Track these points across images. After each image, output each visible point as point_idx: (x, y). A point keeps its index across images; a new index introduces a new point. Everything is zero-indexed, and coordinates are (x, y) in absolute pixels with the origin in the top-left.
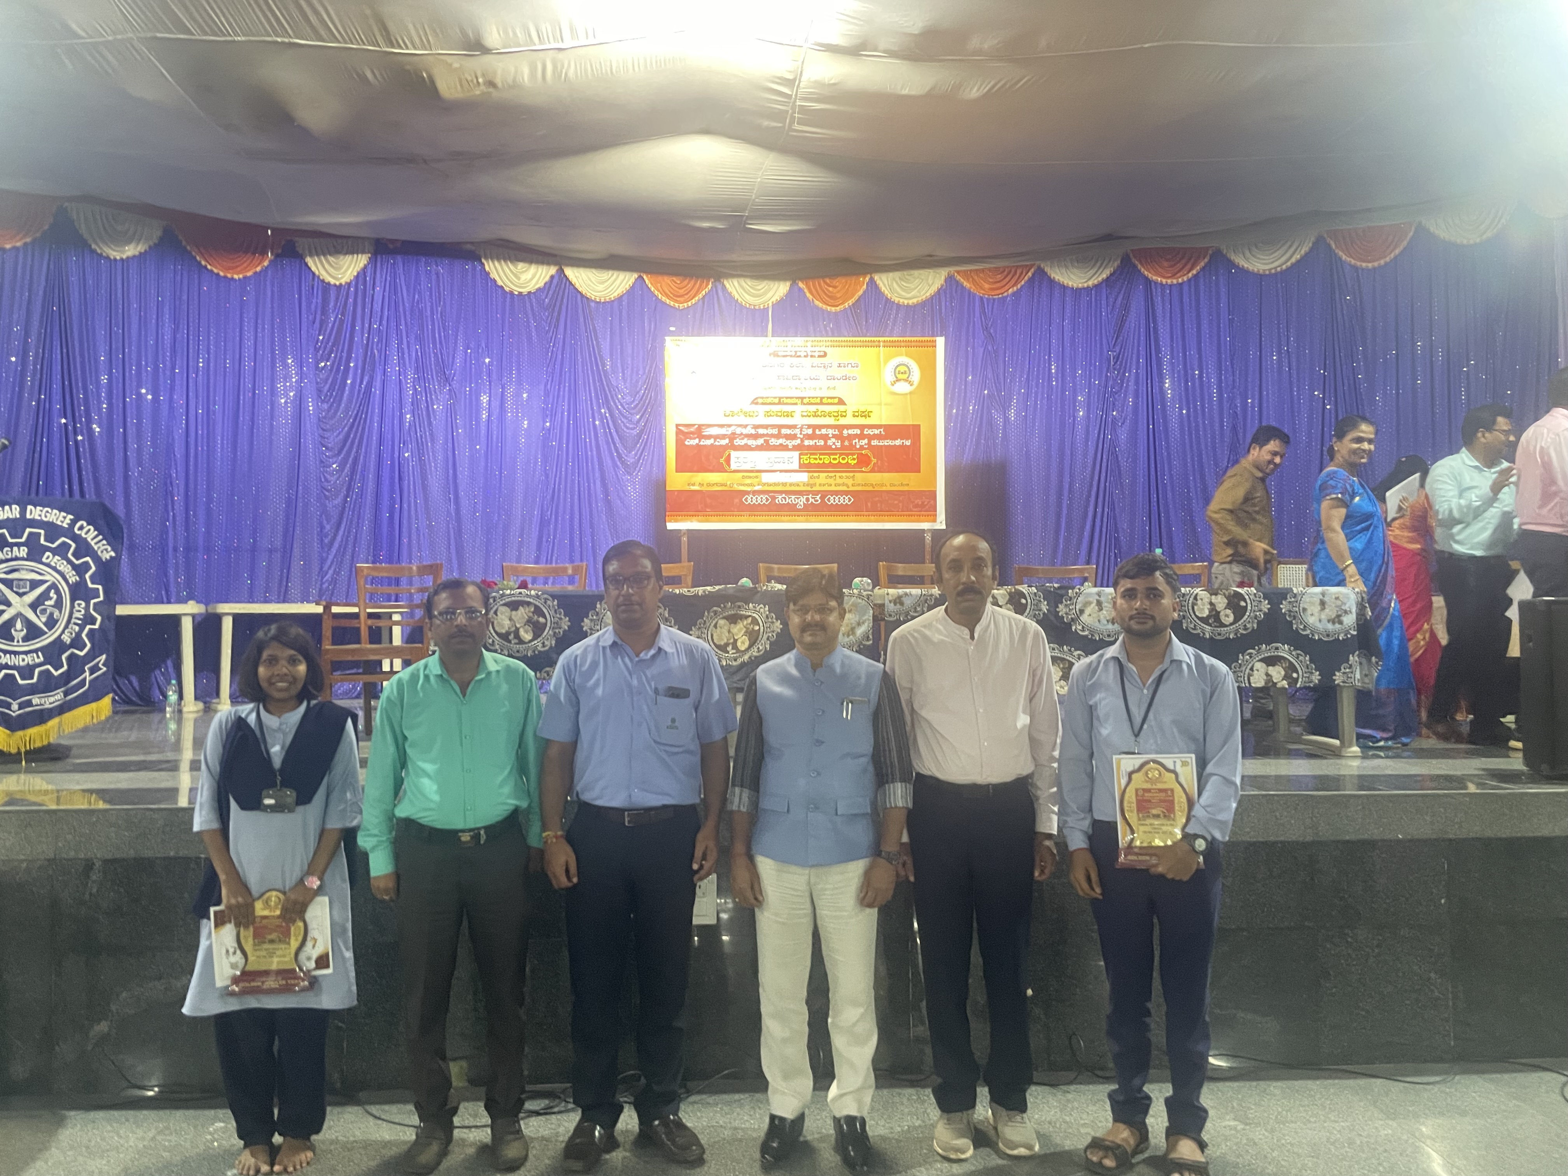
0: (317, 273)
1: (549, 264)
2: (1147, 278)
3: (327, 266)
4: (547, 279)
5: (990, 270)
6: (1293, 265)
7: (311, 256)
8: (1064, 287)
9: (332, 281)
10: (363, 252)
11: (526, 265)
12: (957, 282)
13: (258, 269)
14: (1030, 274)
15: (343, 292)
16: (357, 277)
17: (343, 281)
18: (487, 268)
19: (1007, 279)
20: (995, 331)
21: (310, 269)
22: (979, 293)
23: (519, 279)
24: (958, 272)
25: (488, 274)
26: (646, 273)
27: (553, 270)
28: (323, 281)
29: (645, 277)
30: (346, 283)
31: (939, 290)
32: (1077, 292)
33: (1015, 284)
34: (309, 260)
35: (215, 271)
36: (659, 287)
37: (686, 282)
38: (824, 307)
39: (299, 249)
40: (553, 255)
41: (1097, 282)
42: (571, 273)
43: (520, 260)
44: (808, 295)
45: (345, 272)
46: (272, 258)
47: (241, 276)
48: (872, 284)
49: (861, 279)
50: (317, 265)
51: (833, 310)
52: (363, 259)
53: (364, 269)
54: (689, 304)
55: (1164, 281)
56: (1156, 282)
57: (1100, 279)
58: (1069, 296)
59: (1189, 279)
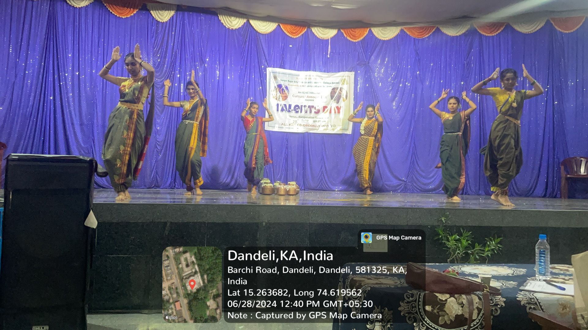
0: (155, 17)
1: (244, 18)
2: (480, 34)
3: (158, 14)
4: (243, 24)
5: (418, 27)
6: (537, 31)
7: (152, 10)
8: (447, 36)
9: (161, 21)
10: (173, 10)
11: (235, 18)
12: (405, 32)
13: (132, 14)
14: (434, 30)
15: (164, 25)
16: (170, 20)
17: (164, 21)
18: (220, 18)
19: (424, 32)
20: (419, 52)
21: (152, 15)
22: (413, 36)
23: (232, 23)
24: (405, 28)
25: (220, 21)
26: (281, 23)
27: (245, 21)
28: (157, 20)
29: (281, 25)
30: (166, 22)
31: (397, 35)
32: (452, 38)
33: (428, 34)
34: (151, 12)
35: (116, 14)
36: (286, 29)
37: (296, 28)
38: (351, 40)
39: (148, 8)
40: (246, 15)
41: (460, 34)
42: (252, 22)
43: (233, 16)
44: (345, 35)
45: (165, 17)
46: (138, 10)
47: (125, 17)
48: (370, 31)
49: (366, 29)
50: (155, 14)
51: (354, 41)
52: (172, 13)
53: (173, 17)
54: (298, 36)
55: (487, 35)
56: (483, 35)
57: (462, 33)
58: (449, 39)
59: (497, 35)
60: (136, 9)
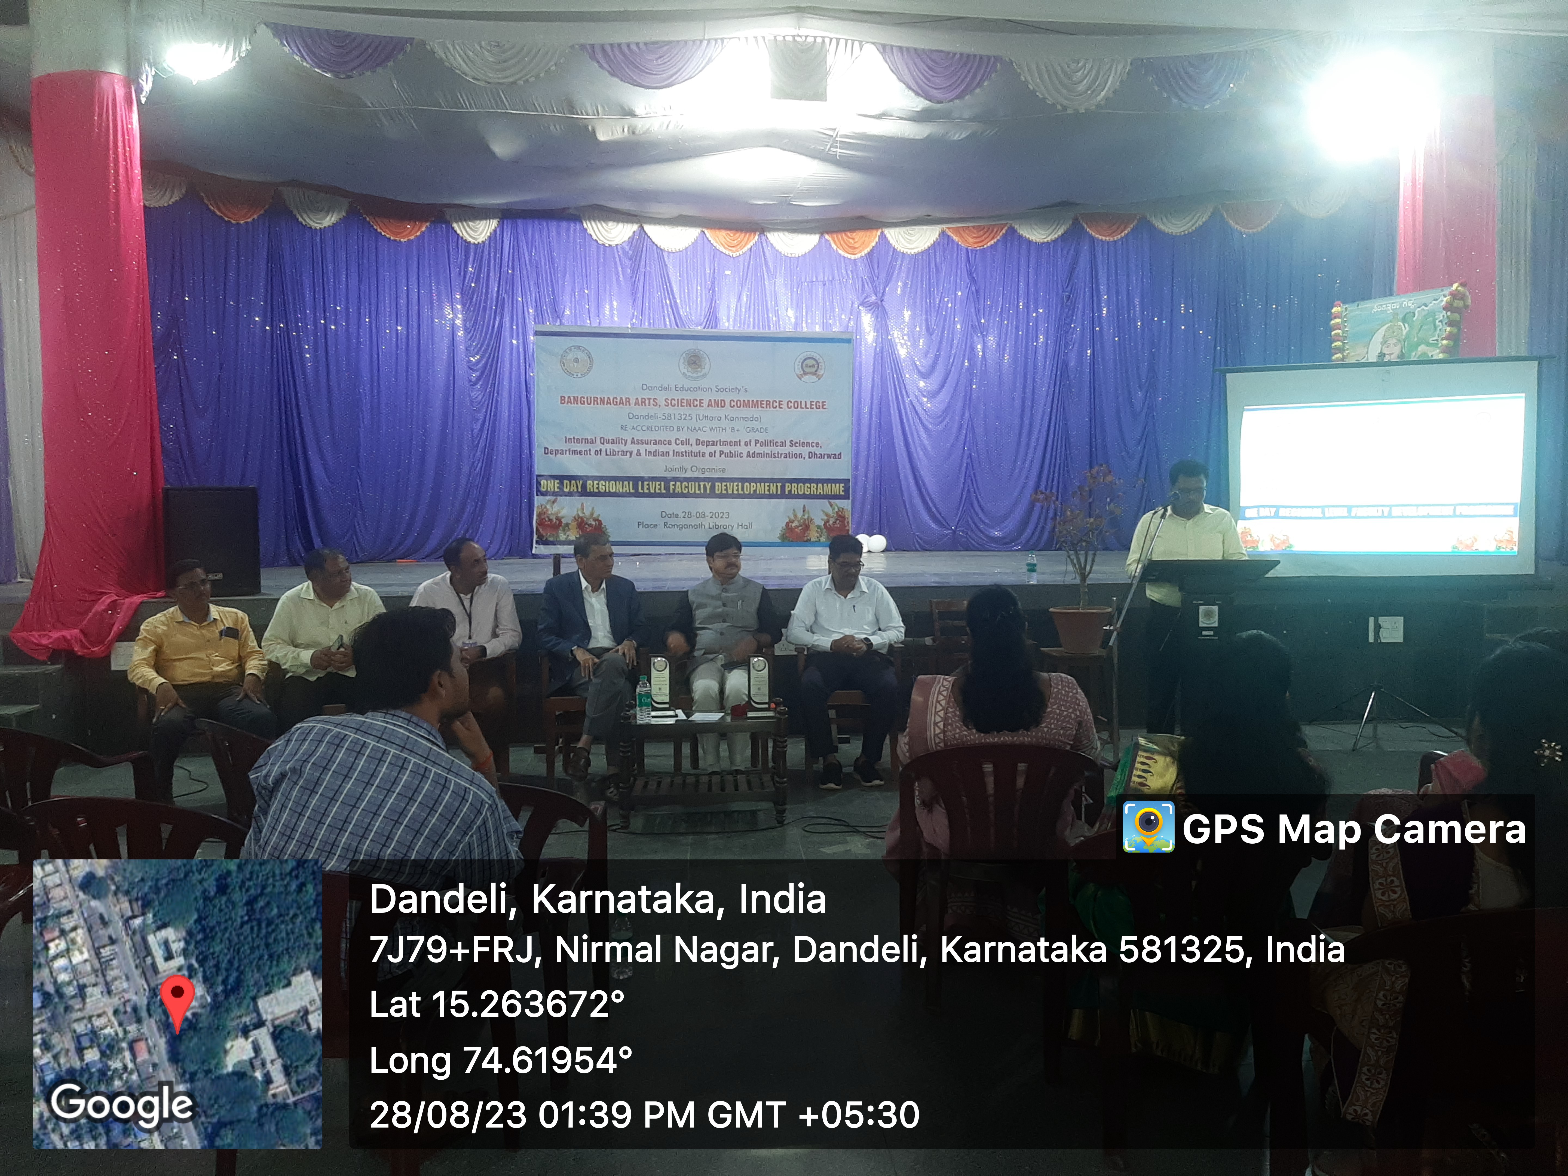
0: (461, 234)
1: (632, 222)
2: (1091, 236)
3: (468, 229)
4: (631, 234)
5: (973, 227)
6: (1196, 229)
7: (456, 222)
8: (1029, 242)
9: (472, 241)
10: (494, 218)
11: (615, 223)
12: (949, 237)
13: (418, 234)
14: (1004, 231)
15: (479, 250)
16: (490, 237)
17: (480, 241)
18: (586, 226)
19: (985, 236)
20: (977, 275)
21: (456, 232)
22: (964, 245)
23: (610, 234)
24: (949, 228)
25: (586, 231)
26: (707, 228)
27: (635, 227)
28: (465, 241)
29: (706, 231)
30: (482, 242)
31: (935, 243)
32: (1040, 246)
33: (993, 238)
34: (455, 225)
35: (388, 236)
36: (718, 239)
37: (737, 235)
38: (846, 255)
39: (448, 217)
40: (636, 216)
41: (1053, 238)
42: (649, 229)
43: (611, 220)
44: (833, 245)
45: (481, 233)
46: (428, 224)
47: (406, 239)
48: (883, 237)
49: (874, 232)
50: (459, 228)
51: (853, 257)
52: (494, 223)
53: (495, 231)
54: (740, 252)
55: (1104, 238)
56: (1098, 239)
57: (1056, 236)
58: (1033, 248)
59: (1122, 238)
60: (426, 222)
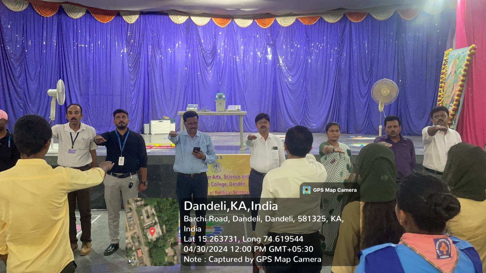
0: (126, 20)
1: (186, 16)
2: (350, 21)
3: (128, 18)
4: (186, 20)
5: (308, 17)
6: (389, 18)
8: (328, 23)
9: (130, 23)
10: (137, 14)
11: (180, 16)
12: (299, 21)
13: (111, 20)
14: (319, 19)
15: (132, 26)
16: (136, 22)
17: (132, 22)
19: (312, 20)
20: (309, 35)
21: (123, 19)
22: (304, 23)
23: (178, 19)
24: (299, 18)
25: (170, 19)
26: (213, 17)
28: (127, 23)
29: (213, 19)
31: (294, 23)
32: (331, 24)
33: (315, 21)
34: (123, 17)
36: (216, 21)
37: (224, 20)
38: (262, 27)
40: (188, 14)
41: (336, 21)
42: (192, 18)
44: (258, 24)
45: (133, 20)
46: (114, 17)
47: (106, 22)
48: (276, 21)
49: (272, 19)
51: (265, 28)
52: (137, 17)
53: (138, 19)
54: (225, 26)
55: (355, 21)
56: (352, 22)
57: (337, 21)
58: (329, 25)
59: (361, 21)
